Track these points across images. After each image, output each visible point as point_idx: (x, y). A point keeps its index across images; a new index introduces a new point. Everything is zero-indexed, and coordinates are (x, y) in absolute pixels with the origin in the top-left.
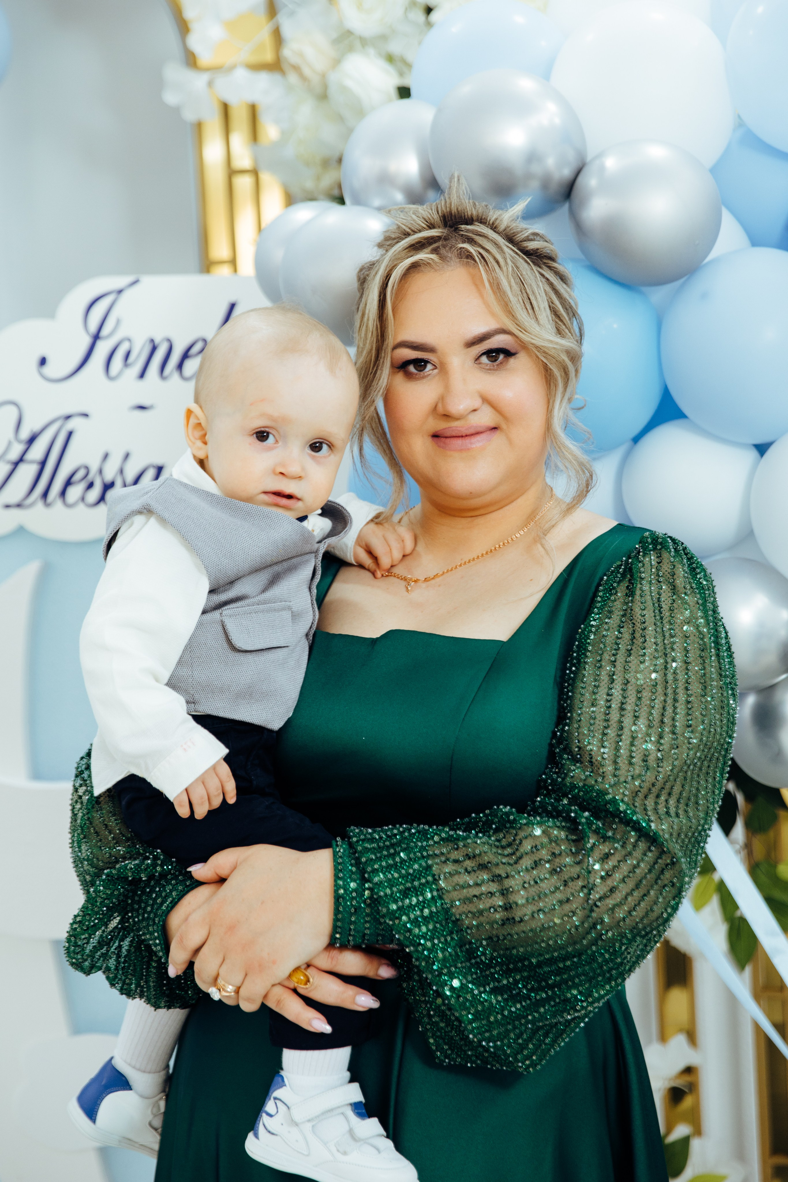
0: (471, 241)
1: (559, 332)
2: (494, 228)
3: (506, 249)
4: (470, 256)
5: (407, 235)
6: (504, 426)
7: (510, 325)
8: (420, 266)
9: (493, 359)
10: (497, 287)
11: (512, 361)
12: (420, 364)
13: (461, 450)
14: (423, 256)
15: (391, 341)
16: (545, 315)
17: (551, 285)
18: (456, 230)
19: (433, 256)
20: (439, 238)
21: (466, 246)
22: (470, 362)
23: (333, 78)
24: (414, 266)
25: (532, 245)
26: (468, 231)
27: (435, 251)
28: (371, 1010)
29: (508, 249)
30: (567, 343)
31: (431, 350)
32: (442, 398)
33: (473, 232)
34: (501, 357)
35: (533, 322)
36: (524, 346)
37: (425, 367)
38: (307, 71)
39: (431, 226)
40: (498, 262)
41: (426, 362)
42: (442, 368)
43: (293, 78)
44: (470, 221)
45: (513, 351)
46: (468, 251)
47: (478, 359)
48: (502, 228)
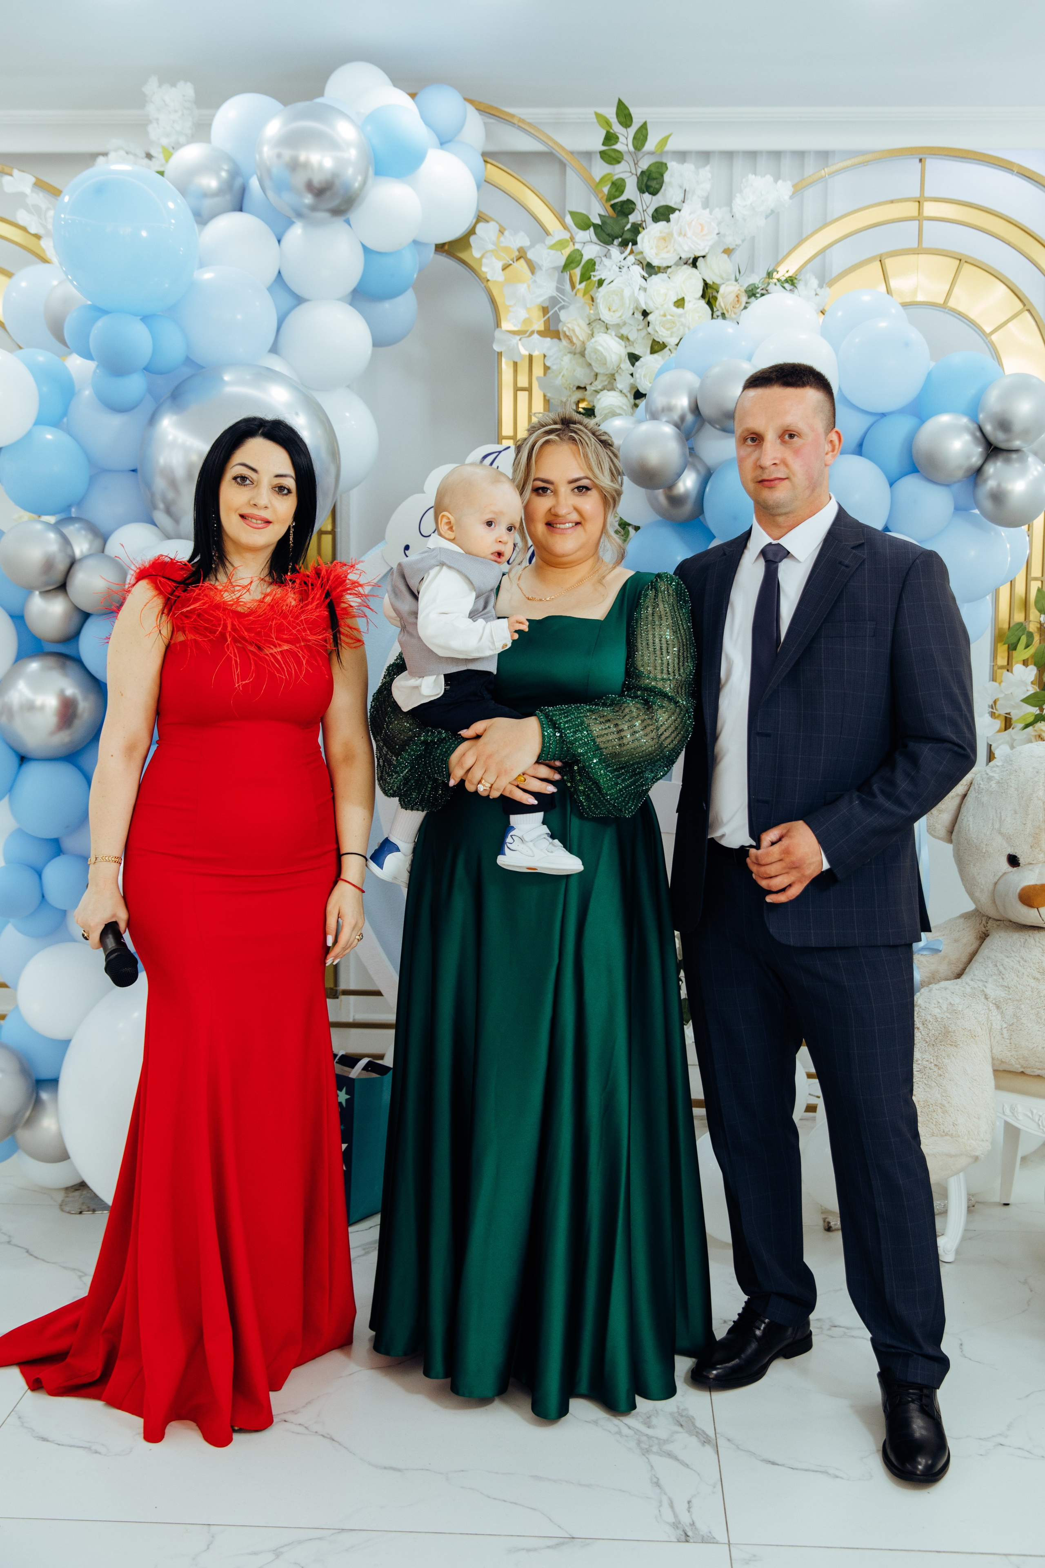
0: (575, 432)
1: (612, 481)
2: (586, 428)
3: (592, 439)
4: (574, 440)
5: (543, 426)
6: (583, 522)
7: (590, 475)
8: (550, 442)
9: (580, 491)
10: (586, 456)
11: (589, 492)
12: (545, 490)
13: (560, 534)
14: (552, 437)
15: (532, 477)
16: (607, 472)
17: (610, 458)
18: (568, 427)
19: (557, 438)
20: (560, 430)
21: (573, 434)
22: (569, 491)
23: (589, 345)
24: (547, 442)
25: (603, 438)
26: (574, 427)
27: (558, 435)
28: (553, 793)
29: (593, 439)
30: (617, 486)
31: (551, 483)
32: (554, 507)
33: (576, 428)
34: (584, 490)
35: (601, 475)
36: (596, 486)
37: (547, 491)
38: (575, 340)
39: (555, 423)
40: (587, 444)
41: (547, 489)
42: (555, 492)
43: (565, 342)
44: (575, 423)
45: (590, 488)
46: (573, 437)
47: (573, 490)
48: (590, 428)
